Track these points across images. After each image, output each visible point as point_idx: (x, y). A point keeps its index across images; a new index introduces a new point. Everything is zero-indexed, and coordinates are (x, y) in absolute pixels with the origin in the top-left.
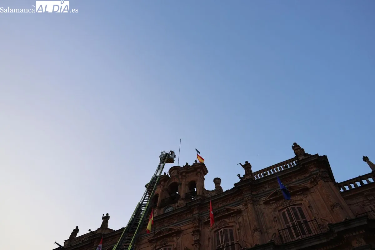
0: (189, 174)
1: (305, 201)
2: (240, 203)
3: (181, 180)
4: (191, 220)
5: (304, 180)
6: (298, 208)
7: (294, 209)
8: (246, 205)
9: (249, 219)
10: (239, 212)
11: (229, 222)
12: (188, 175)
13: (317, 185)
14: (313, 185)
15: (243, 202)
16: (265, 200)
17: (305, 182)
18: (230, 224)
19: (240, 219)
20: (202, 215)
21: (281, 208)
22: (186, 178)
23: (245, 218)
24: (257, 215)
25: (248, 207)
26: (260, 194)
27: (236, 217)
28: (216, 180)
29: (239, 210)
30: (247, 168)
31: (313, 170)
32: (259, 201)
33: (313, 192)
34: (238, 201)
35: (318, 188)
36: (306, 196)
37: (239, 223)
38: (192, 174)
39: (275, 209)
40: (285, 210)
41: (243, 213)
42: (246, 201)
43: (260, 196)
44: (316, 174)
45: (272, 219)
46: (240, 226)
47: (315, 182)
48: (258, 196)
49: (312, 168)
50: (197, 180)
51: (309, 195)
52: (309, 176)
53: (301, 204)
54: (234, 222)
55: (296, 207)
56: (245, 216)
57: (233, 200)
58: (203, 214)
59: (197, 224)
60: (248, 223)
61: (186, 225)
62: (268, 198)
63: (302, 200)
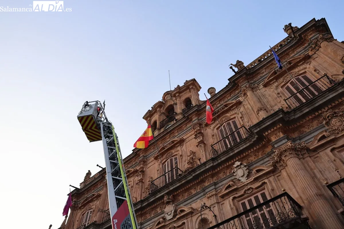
0: (183, 94)
1: (309, 68)
2: (238, 96)
3: (176, 101)
4: (192, 128)
5: (303, 51)
6: (302, 77)
7: (298, 79)
8: (245, 94)
9: (250, 105)
10: (239, 103)
11: (230, 116)
12: (181, 95)
13: (320, 49)
14: (315, 51)
15: (241, 93)
16: (264, 82)
17: (305, 52)
18: (232, 117)
19: (242, 109)
20: (202, 120)
21: (283, 83)
22: (180, 97)
23: (246, 107)
24: (259, 99)
25: (247, 96)
26: (258, 80)
27: (236, 109)
28: (210, 90)
29: (238, 101)
30: (239, 65)
31: (312, 36)
32: (258, 87)
33: (317, 57)
34: (237, 95)
35: (322, 51)
36: (309, 63)
37: (241, 113)
38: (185, 92)
39: (277, 87)
40: (289, 84)
41: (244, 103)
42: (244, 91)
43: (258, 82)
44: (316, 38)
45: (275, 96)
46: (242, 115)
47: (317, 46)
48: (256, 83)
49: (311, 34)
50: (191, 95)
51: (312, 61)
52: (309, 45)
53: (305, 72)
54: (236, 113)
55: (300, 77)
56: (246, 104)
57: (230, 96)
58: (202, 118)
59: (198, 128)
60: (251, 108)
61: (188, 134)
62: (267, 80)
63: (305, 68)
